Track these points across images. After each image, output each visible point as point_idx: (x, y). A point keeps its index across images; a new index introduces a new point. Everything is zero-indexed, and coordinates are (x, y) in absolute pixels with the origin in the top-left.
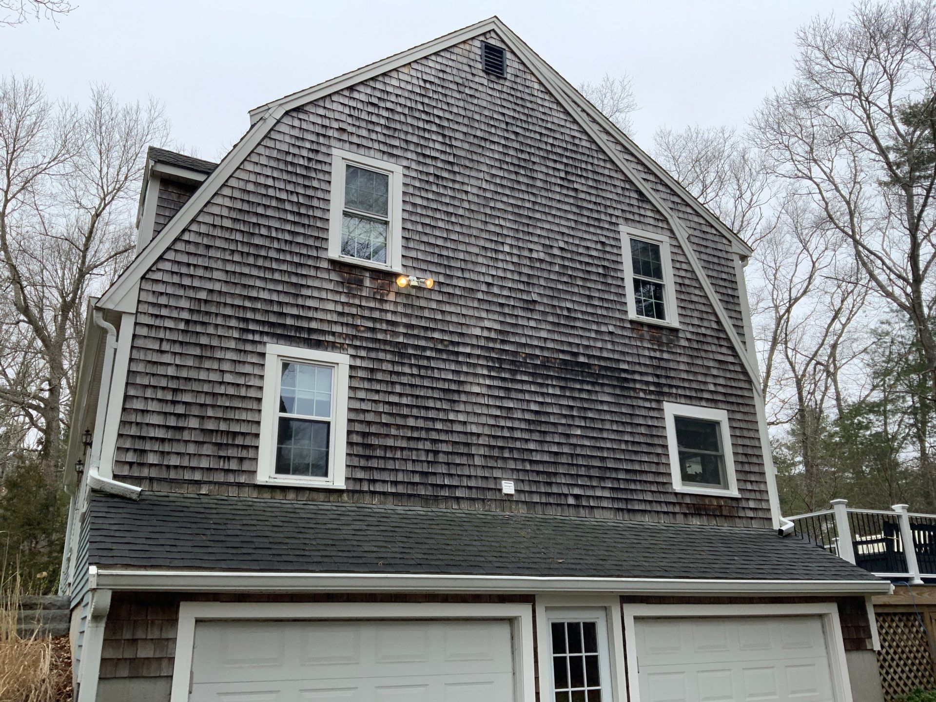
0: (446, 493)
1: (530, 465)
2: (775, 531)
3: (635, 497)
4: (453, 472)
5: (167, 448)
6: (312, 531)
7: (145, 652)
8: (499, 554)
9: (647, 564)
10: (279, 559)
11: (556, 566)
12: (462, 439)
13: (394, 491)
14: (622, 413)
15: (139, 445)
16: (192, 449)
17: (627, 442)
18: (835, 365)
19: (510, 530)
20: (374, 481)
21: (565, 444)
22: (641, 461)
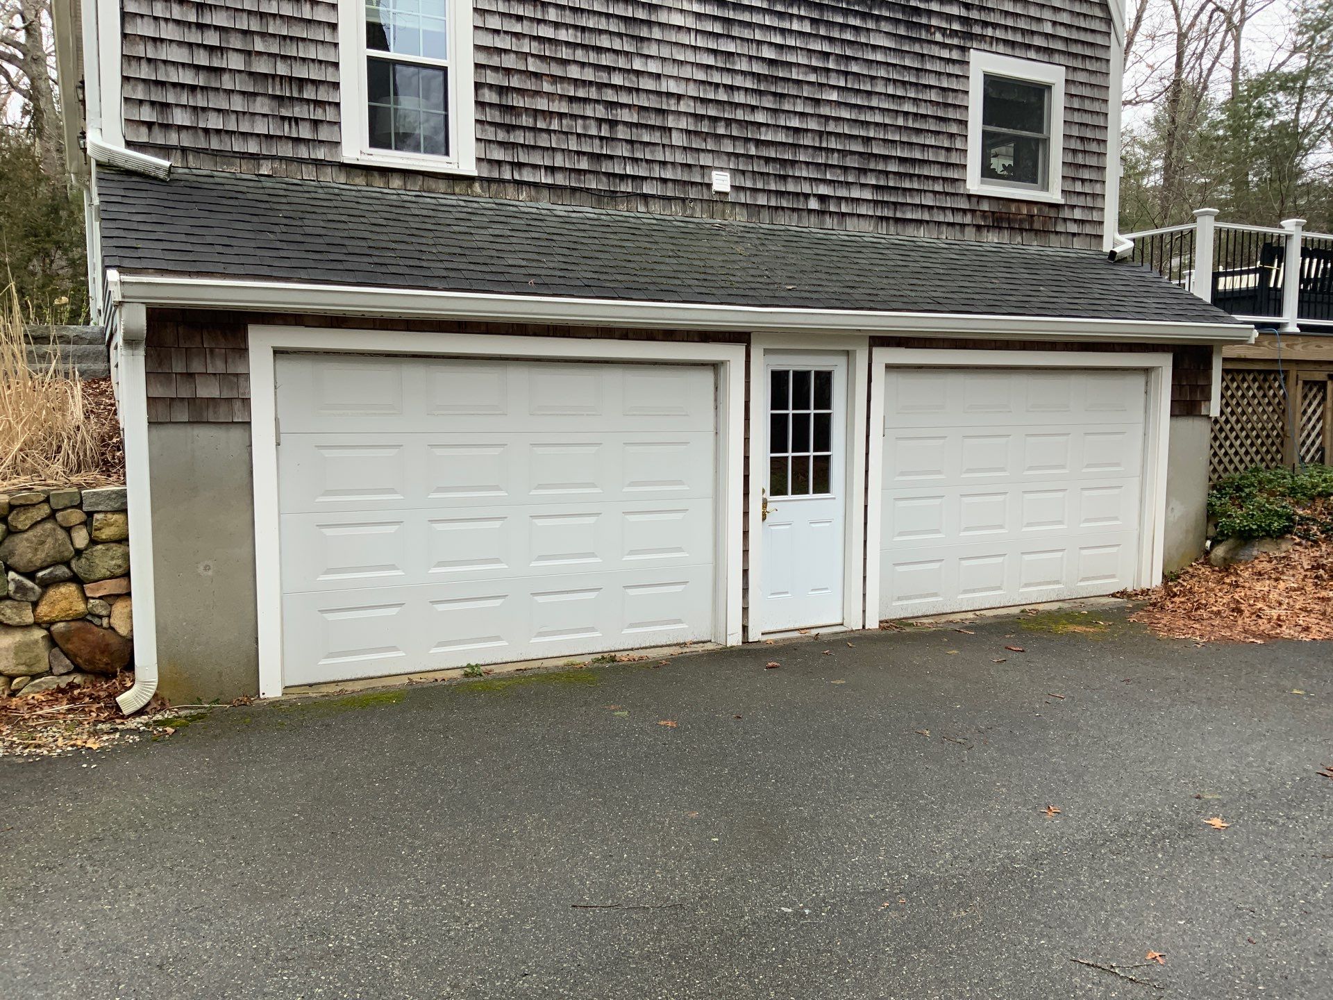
0: (627, 187)
1: (757, 147)
2: (1105, 254)
3: (909, 201)
4: (639, 155)
5: (200, 101)
6: (431, 234)
7: (208, 390)
8: (703, 276)
9: (913, 294)
10: (383, 269)
11: (783, 294)
12: (653, 102)
13: (550, 181)
14: (904, 67)
15: (157, 96)
16: (238, 104)
17: (906, 114)
18: (1243, 12)
19: (720, 244)
20: (520, 165)
21: (812, 115)
22: (924, 146)
